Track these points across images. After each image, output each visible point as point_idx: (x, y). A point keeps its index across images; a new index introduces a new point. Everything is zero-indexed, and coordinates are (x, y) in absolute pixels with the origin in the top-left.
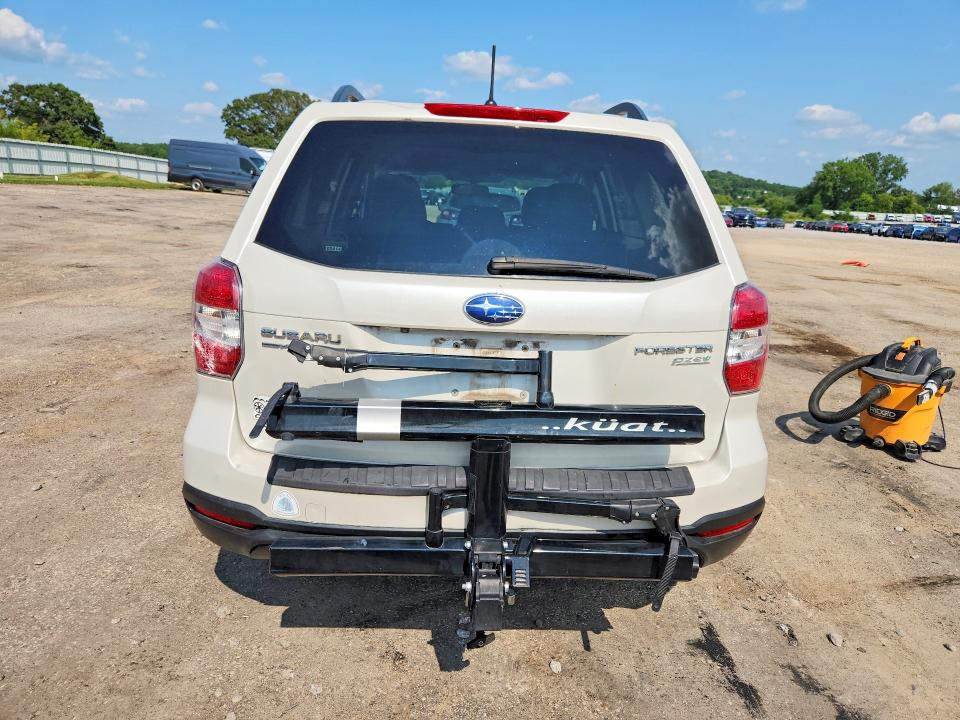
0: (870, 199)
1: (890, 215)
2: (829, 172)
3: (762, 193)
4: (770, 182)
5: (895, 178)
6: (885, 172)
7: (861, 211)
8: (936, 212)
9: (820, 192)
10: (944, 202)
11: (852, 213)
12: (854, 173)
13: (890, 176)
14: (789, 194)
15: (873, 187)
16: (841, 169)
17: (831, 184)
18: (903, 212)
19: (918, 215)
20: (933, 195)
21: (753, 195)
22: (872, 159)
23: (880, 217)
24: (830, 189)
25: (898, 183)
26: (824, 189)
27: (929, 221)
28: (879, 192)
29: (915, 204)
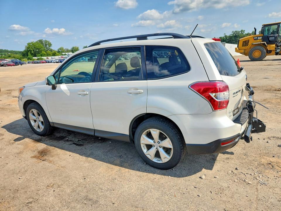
0: (45, 53)
1: (52, 57)
2: (30, 46)
3: (8, 54)
4: (9, 50)
5: (49, 47)
6: (46, 45)
7: (44, 56)
8: (63, 55)
9: (29, 52)
10: (63, 52)
11: (42, 57)
12: (37, 46)
13: (48, 46)
14: (17, 53)
15: (44, 49)
16: (33, 44)
17: (32, 49)
18: (55, 56)
19: (59, 56)
20: (60, 50)
21: (5, 55)
22: (41, 41)
23: (50, 58)
24: (32, 51)
25: (51, 48)
26: (31, 51)
27: (62, 58)
28: (46, 51)
29: (57, 53)
